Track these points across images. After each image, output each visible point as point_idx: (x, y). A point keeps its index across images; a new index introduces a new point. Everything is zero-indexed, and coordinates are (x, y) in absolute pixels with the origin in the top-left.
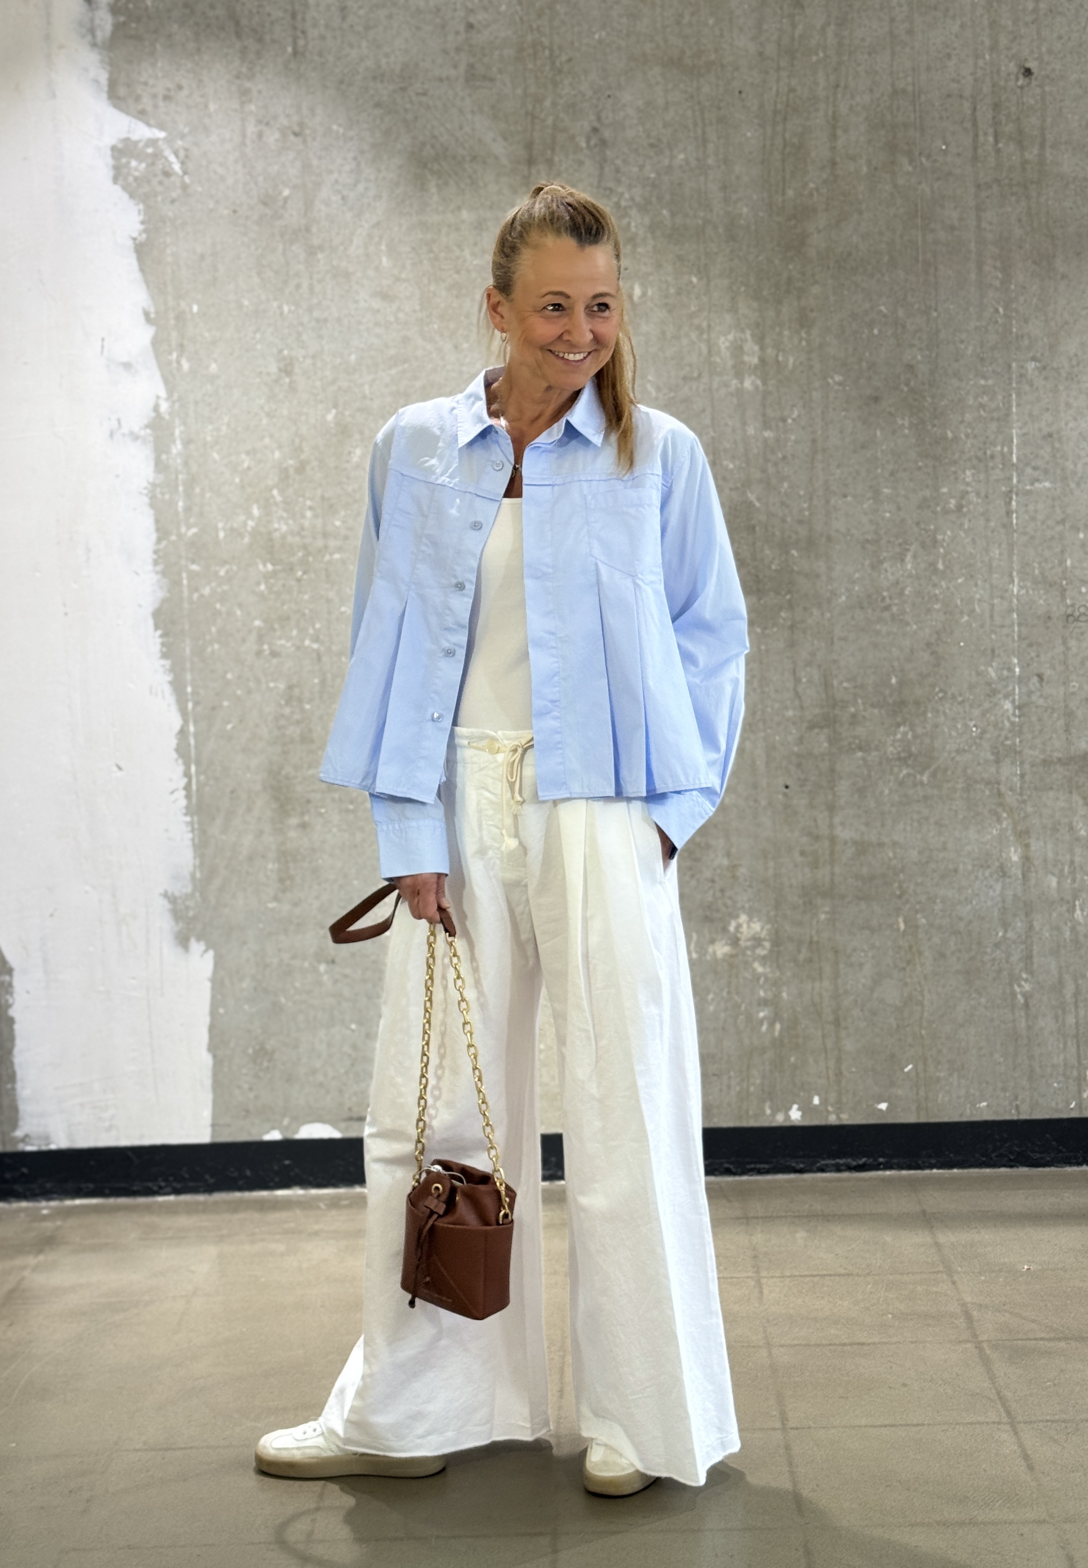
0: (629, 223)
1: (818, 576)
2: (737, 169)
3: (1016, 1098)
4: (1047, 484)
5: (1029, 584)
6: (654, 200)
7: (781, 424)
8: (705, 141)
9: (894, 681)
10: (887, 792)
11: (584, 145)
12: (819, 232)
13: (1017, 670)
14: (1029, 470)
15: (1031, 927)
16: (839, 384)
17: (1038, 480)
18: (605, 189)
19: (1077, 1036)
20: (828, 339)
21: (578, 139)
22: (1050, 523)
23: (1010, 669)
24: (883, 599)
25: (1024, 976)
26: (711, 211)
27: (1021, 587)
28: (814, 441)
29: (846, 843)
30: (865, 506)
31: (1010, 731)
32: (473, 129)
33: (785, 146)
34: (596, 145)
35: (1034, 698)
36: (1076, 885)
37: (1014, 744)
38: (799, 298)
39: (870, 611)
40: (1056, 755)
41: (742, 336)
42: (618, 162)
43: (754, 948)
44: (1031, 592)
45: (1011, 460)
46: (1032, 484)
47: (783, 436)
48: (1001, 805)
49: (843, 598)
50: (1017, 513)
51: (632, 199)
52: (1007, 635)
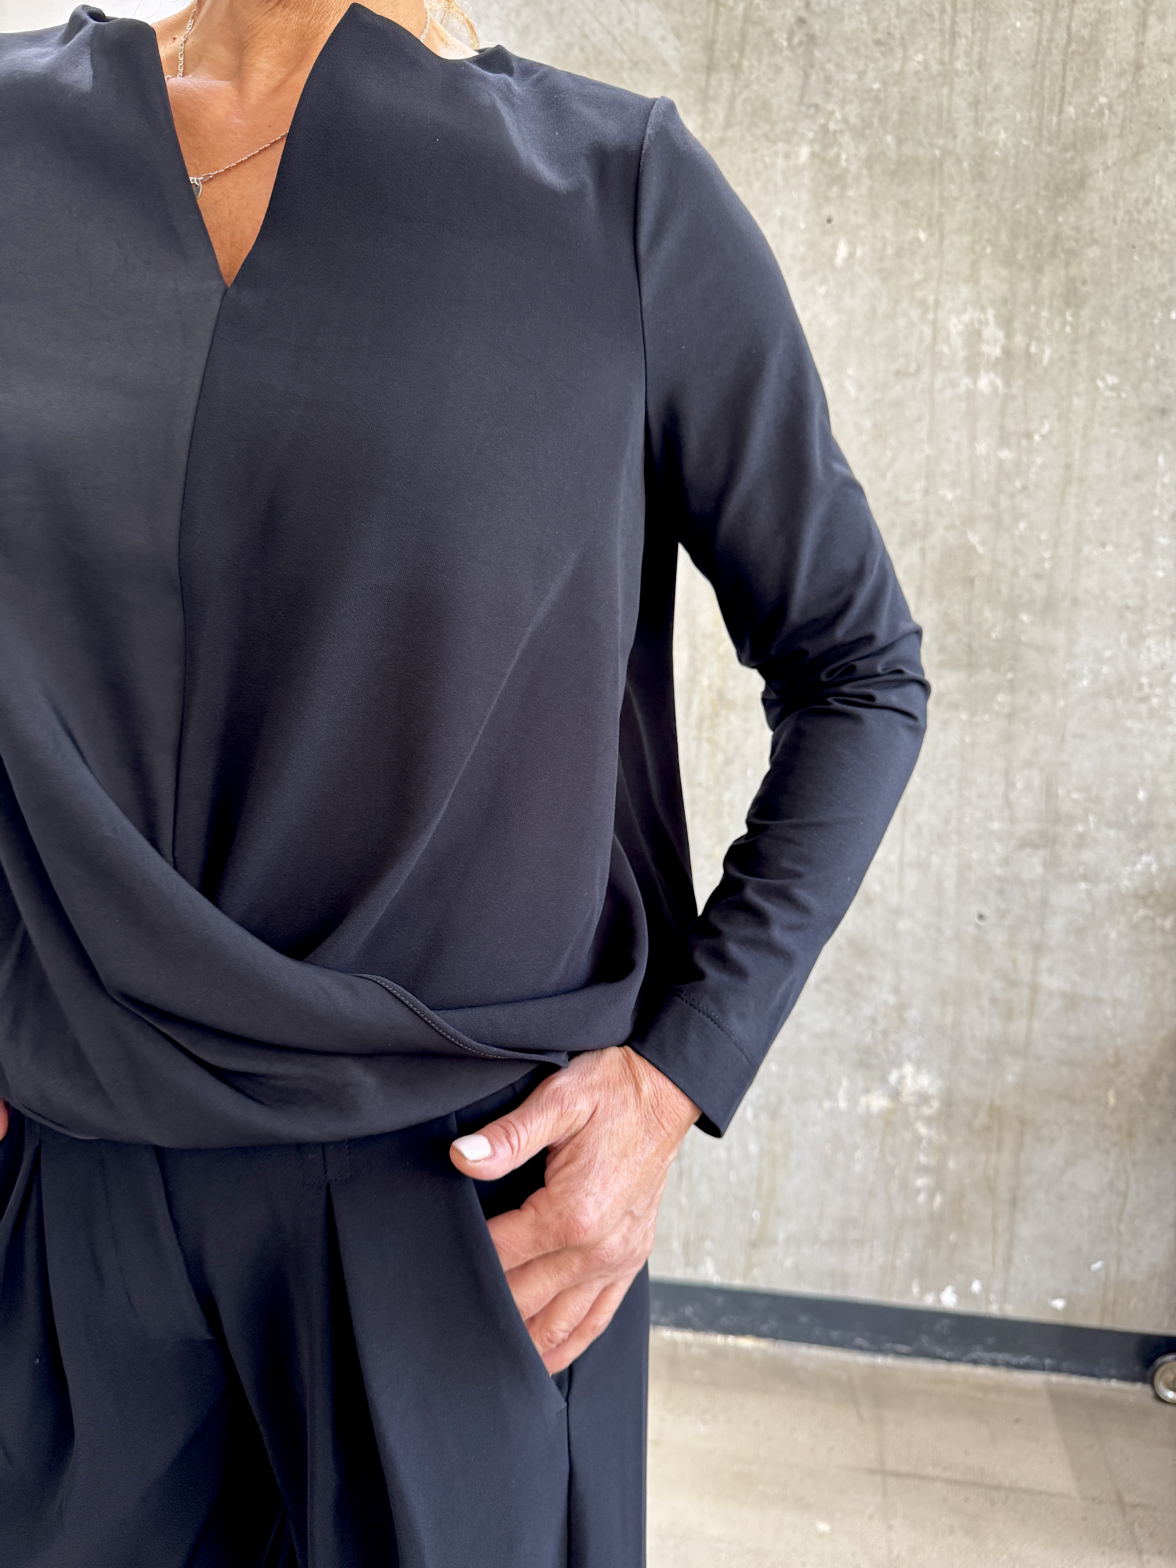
0: (838, 155)
1: (1053, 650)
2: (998, 75)
6: (875, 121)
7: (1024, 442)
8: (954, 35)
9: (1141, 795)
10: (1113, 935)
11: (785, 44)
12: (1107, 168)
16: (1113, 388)
18: (809, 106)
20: (1103, 324)
21: (775, 36)
24: (1141, 687)
26: (955, 137)
28: (1068, 467)
29: (1051, 993)
30: (1131, 560)
32: (636, 24)
33: (1068, 44)
34: (800, 43)
38: (1067, 264)
39: (1119, 702)
41: (982, 316)
42: (830, 67)
43: (918, 1106)
47: (1025, 459)
49: (1085, 682)
51: (845, 120)
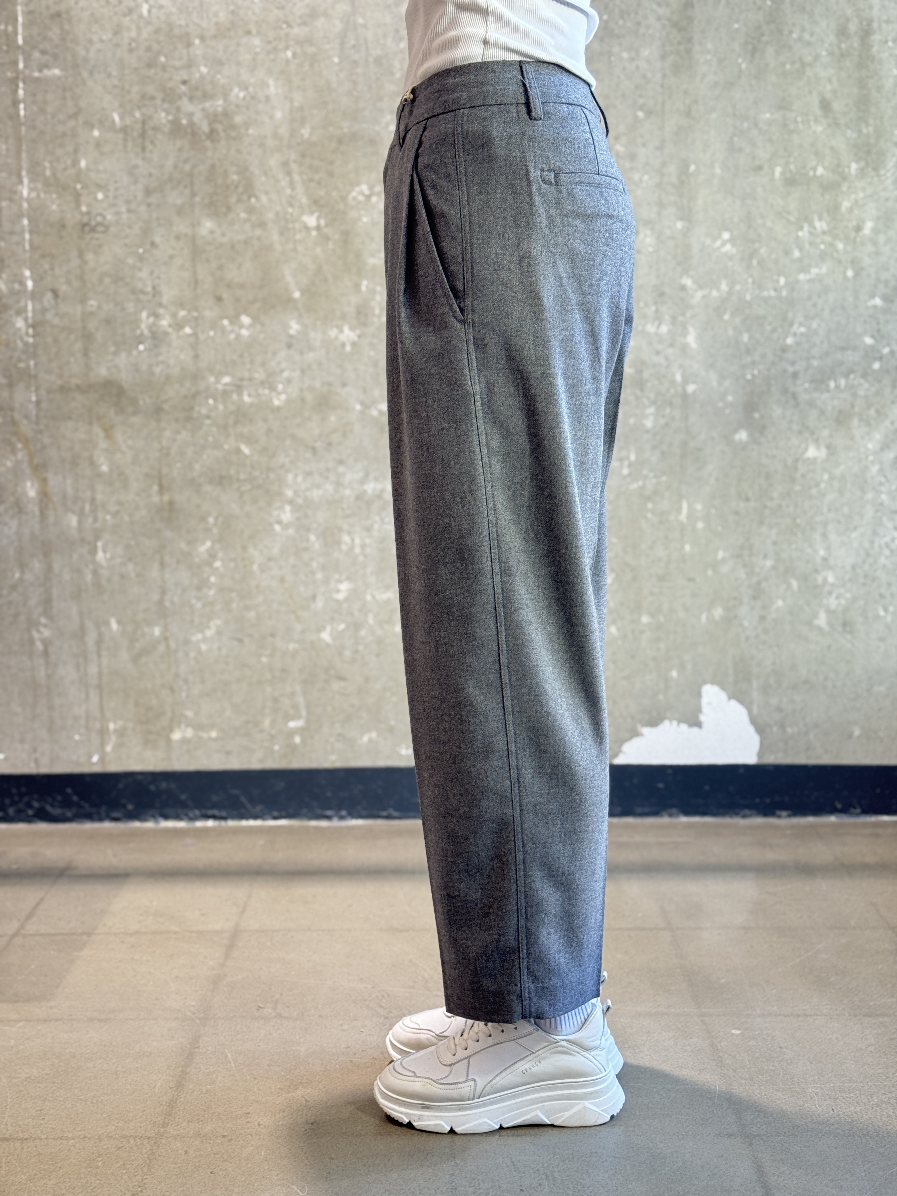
3: (35, 750)
4: (57, 72)
5: (40, 186)
13: (30, 284)
14: (36, 55)
15: (49, 569)
17: (46, 66)
19: (99, 687)
22: (61, 117)
23: (22, 283)
25: (43, 620)
27: (31, 190)
31: (24, 352)
35: (49, 316)
36: (98, 525)
37: (28, 367)
40: (75, 381)
44: (42, 195)
45: (16, 41)
46: (40, 71)
48: (16, 434)
50: (24, 101)
52: (18, 244)
